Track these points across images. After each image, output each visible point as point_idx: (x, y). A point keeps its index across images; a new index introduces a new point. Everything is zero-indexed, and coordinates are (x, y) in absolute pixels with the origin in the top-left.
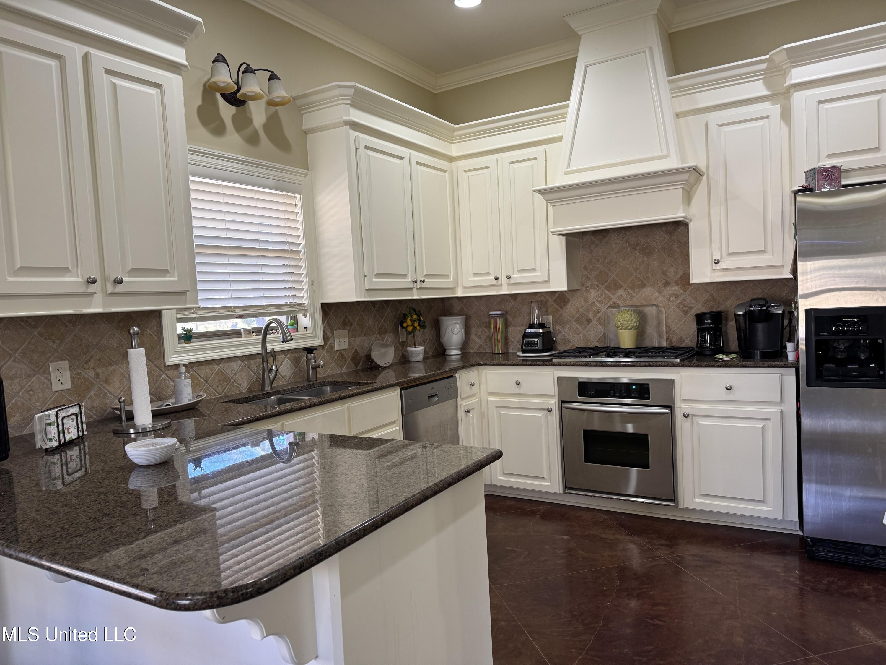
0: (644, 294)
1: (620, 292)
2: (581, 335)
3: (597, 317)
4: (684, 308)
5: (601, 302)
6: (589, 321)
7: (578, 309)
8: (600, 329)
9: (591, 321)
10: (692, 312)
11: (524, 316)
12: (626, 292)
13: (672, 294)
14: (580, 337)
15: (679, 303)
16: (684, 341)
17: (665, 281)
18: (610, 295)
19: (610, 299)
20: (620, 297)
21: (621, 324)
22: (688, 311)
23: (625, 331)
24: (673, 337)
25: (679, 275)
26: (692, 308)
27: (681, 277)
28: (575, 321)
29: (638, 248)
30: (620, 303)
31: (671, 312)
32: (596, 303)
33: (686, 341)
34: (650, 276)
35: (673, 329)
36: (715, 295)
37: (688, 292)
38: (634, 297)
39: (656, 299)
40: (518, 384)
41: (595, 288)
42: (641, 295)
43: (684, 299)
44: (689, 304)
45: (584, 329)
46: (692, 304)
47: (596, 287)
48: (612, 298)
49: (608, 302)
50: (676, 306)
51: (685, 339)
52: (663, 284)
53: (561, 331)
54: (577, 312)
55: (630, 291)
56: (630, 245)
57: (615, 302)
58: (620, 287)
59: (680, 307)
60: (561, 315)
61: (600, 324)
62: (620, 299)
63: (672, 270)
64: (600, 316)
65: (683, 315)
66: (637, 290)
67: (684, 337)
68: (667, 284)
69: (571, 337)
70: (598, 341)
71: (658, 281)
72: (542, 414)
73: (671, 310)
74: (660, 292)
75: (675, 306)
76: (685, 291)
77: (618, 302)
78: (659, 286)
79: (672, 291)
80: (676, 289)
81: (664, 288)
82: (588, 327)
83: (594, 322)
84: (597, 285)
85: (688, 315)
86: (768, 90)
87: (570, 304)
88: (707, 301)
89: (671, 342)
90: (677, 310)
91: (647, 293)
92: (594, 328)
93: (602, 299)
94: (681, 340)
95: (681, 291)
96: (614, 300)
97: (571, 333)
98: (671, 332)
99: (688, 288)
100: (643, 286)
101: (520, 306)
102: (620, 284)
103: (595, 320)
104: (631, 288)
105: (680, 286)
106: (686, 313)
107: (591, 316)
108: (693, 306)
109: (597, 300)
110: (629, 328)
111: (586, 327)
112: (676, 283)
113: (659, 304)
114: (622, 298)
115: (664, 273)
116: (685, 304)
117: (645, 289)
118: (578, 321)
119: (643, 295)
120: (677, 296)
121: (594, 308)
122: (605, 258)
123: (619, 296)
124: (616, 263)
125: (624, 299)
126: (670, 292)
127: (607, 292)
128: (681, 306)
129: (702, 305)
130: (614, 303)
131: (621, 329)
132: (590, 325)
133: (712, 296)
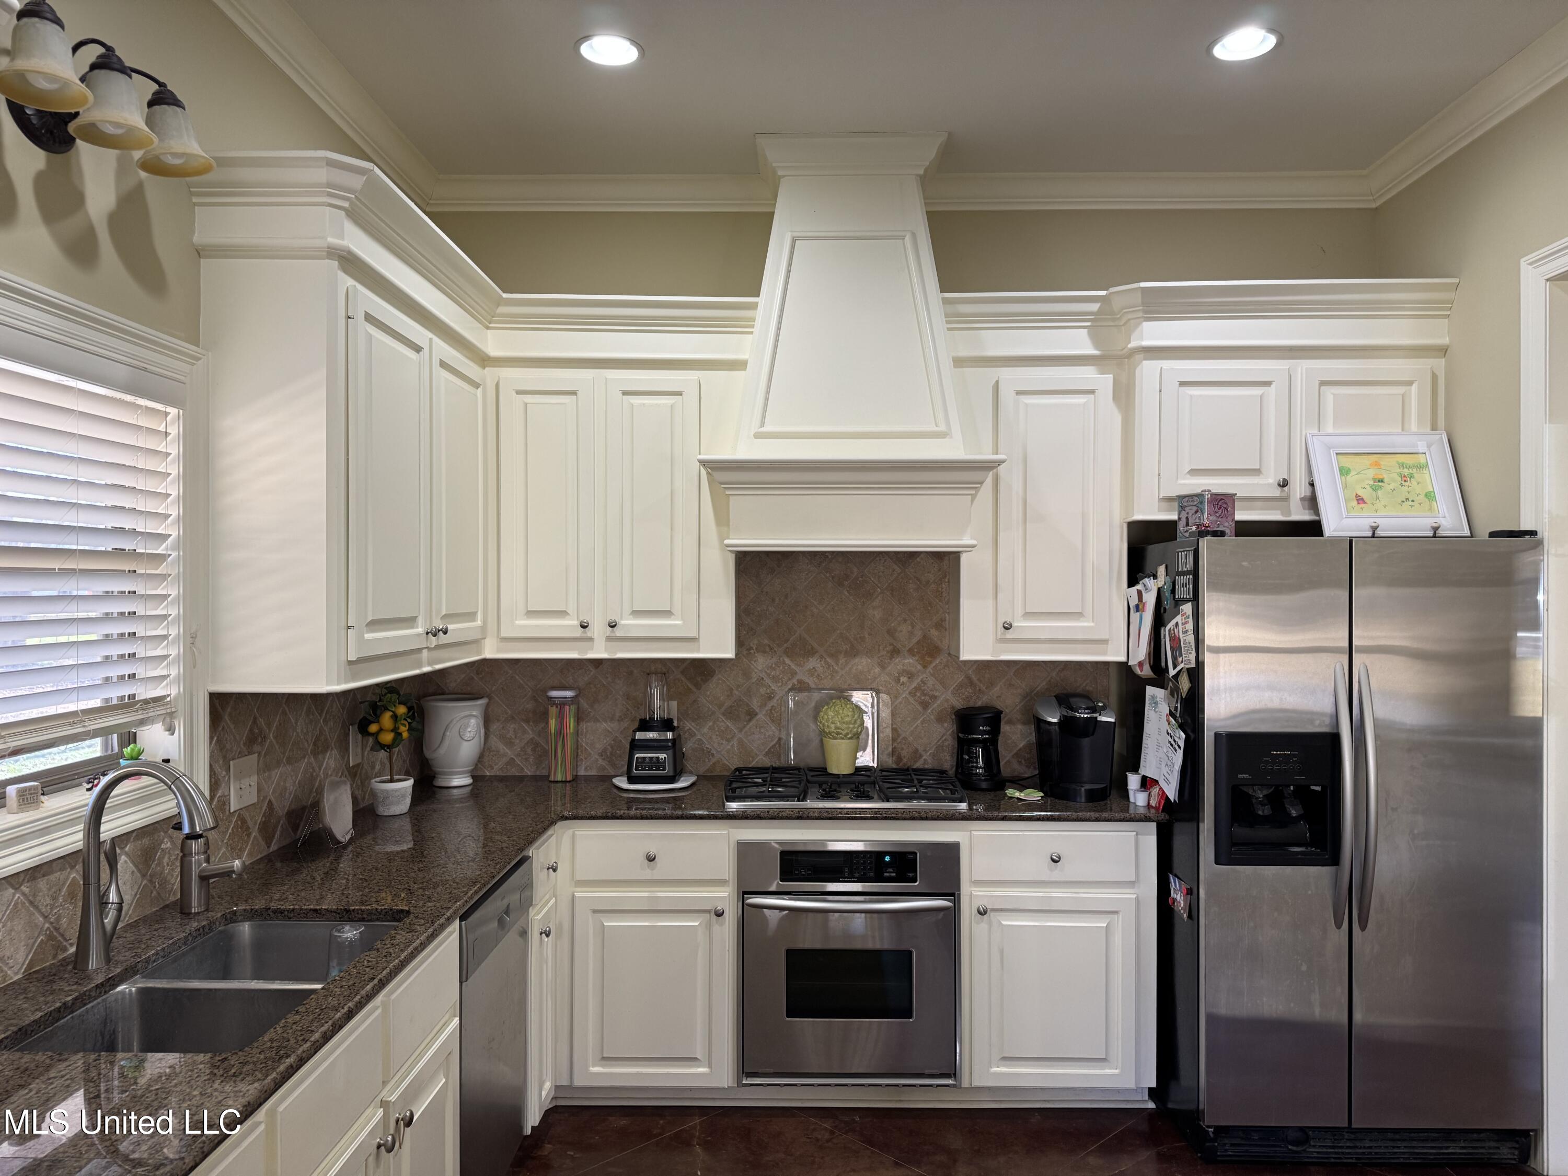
0: (854, 668)
1: (813, 663)
2: (735, 742)
3: (767, 708)
4: (923, 698)
5: (775, 679)
6: (752, 714)
7: (731, 690)
8: (772, 730)
9: (756, 714)
10: (936, 705)
11: (616, 700)
12: (822, 663)
13: (904, 671)
14: (733, 746)
15: (915, 687)
16: (921, 756)
17: (892, 647)
18: (793, 667)
19: (794, 674)
20: (812, 672)
21: (837, 728)
22: (929, 703)
23: (843, 741)
24: (902, 749)
25: (914, 640)
26: (935, 698)
27: (918, 643)
28: (724, 714)
29: (846, 583)
30: (811, 682)
31: (901, 703)
32: (768, 681)
33: (925, 757)
34: (867, 636)
35: (903, 735)
36: (974, 678)
37: (930, 669)
38: (837, 672)
39: (875, 678)
40: (651, 859)
41: (764, 652)
42: (850, 669)
43: (922, 681)
44: (931, 690)
45: (741, 731)
46: (937, 690)
47: (767, 649)
48: (796, 673)
49: (790, 679)
50: (910, 693)
51: (923, 753)
52: (888, 652)
53: (695, 734)
54: (728, 696)
55: (829, 660)
56: (833, 578)
57: (801, 680)
58: (811, 652)
59: (916, 695)
60: (694, 701)
61: (773, 721)
62: (812, 675)
63: (905, 629)
64: (772, 707)
65: (920, 708)
66: (842, 660)
67: (921, 749)
68: (895, 652)
69: (716, 745)
70: (767, 754)
71: (879, 646)
72: (701, 920)
73: (900, 700)
74: (883, 667)
75: (907, 692)
76: (925, 667)
77: (807, 681)
78: (882, 656)
79: (903, 665)
80: (909, 662)
81: (891, 659)
82: (748, 727)
83: (761, 716)
84: (769, 646)
85: (929, 711)
86: (1096, 347)
87: (715, 679)
88: (961, 686)
89: (899, 759)
90: (911, 700)
91: (860, 667)
92: (761, 727)
93: (778, 673)
94: (916, 755)
95: (919, 667)
96: (800, 676)
97: (714, 737)
98: (899, 741)
99: (931, 662)
100: (853, 653)
101: (609, 679)
102: (813, 648)
103: (764, 712)
104: (832, 656)
105: (917, 658)
106: (925, 705)
107: (755, 704)
108: (937, 694)
109: (769, 675)
110: (850, 736)
111: (744, 727)
112: (911, 652)
113: (881, 688)
114: (816, 674)
115: (891, 633)
116: (924, 690)
117: (857, 660)
118: (730, 714)
119: (854, 671)
120: (911, 676)
121: (761, 690)
122: (786, 597)
123: (810, 670)
124: (806, 607)
125: (818, 675)
126: (900, 667)
127: (787, 661)
128: (918, 694)
129: (953, 693)
130: (800, 682)
131: (835, 738)
132: (754, 722)
133: (968, 678)
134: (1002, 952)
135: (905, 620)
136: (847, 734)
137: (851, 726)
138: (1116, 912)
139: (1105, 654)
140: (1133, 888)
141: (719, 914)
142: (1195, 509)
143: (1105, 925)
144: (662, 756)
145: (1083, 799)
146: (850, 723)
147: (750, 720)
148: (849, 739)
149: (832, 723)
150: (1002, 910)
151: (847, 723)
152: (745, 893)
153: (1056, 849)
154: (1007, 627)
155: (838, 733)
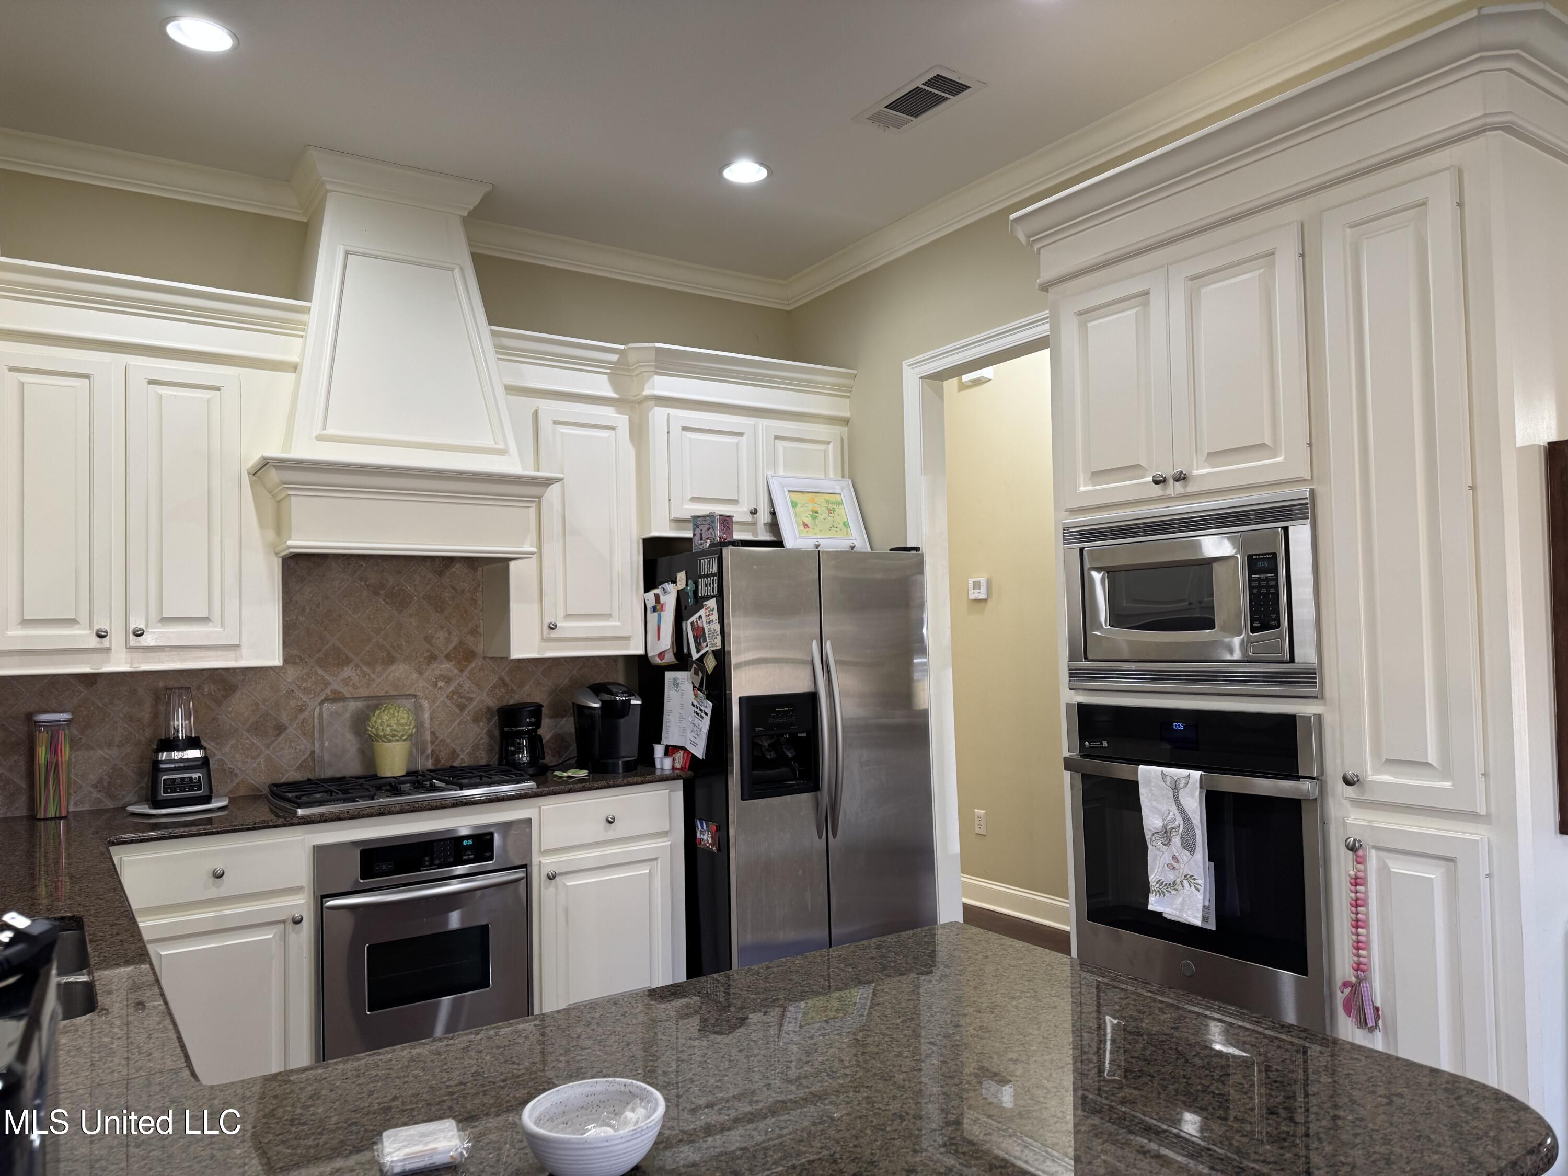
0: (392, 675)
1: (348, 672)
2: (262, 759)
3: (297, 722)
4: (460, 700)
5: (306, 691)
6: (280, 729)
7: (257, 704)
8: (304, 743)
9: (286, 728)
10: (472, 706)
12: (358, 671)
13: (441, 676)
14: (259, 764)
15: (453, 691)
16: (458, 756)
17: (429, 653)
18: (327, 677)
19: (327, 684)
20: (346, 681)
22: (466, 705)
24: (441, 751)
25: (451, 646)
26: (471, 699)
27: (455, 648)
28: (248, 731)
29: (382, 592)
30: (346, 691)
31: (438, 706)
32: (298, 693)
33: (462, 756)
34: (404, 644)
35: (441, 737)
36: (507, 679)
37: (466, 673)
38: (373, 680)
39: (413, 684)
40: (218, 875)
41: (294, 663)
42: (387, 677)
43: (459, 685)
44: (468, 693)
45: (268, 747)
46: (473, 692)
47: (298, 660)
48: (330, 683)
49: (322, 690)
50: (447, 697)
51: (460, 753)
52: (425, 658)
54: (253, 711)
55: (365, 669)
57: (336, 690)
58: (347, 662)
59: (453, 698)
60: (214, 719)
61: (305, 734)
62: (347, 685)
63: (441, 635)
64: (304, 719)
65: (457, 711)
66: (379, 668)
67: (458, 750)
68: (432, 658)
70: (298, 768)
71: (417, 653)
72: (275, 931)
73: (438, 703)
74: (421, 673)
75: (445, 696)
76: (462, 671)
77: (342, 690)
78: (419, 662)
79: (441, 670)
80: (446, 667)
81: (428, 665)
82: (277, 742)
83: (291, 731)
84: (300, 657)
85: (466, 712)
86: (616, 391)
87: (238, 695)
88: (495, 687)
89: (437, 761)
90: (449, 703)
91: (397, 674)
92: (291, 742)
93: (309, 685)
94: (454, 754)
95: (456, 671)
96: (335, 686)
97: (238, 756)
98: (437, 743)
99: (466, 667)
100: (391, 660)
102: (347, 657)
103: (295, 725)
104: (368, 664)
105: (454, 663)
106: (462, 707)
107: (284, 718)
108: (473, 696)
109: (299, 687)
111: (273, 742)
112: (448, 657)
113: (418, 693)
114: (351, 684)
115: (428, 639)
116: (461, 693)
117: (394, 667)
118: (256, 729)
119: (391, 678)
120: (448, 680)
121: (291, 703)
123: (344, 680)
125: (354, 684)
126: (437, 672)
127: (320, 671)
128: (455, 697)
129: (488, 694)
130: (334, 692)
132: (283, 736)
133: (502, 679)
134: (566, 911)
135: (442, 627)
136: (403, 735)
137: (406, 727)
138: (656, 859)
139: (628, 649)
140: (667, 836)
141: (297, 922)
142: (708, 526)
143: (648, 871)
144: (195, 775)
145: (621, 771)
146: (406, 724)
147: (279, 735)
148: (405, 740)
149: (387, 726)
150: (566, 873)
151: (403, 725)
152: (323, 897)
153: (610, 813)
154: (552, 627)
155: (394, 736)
